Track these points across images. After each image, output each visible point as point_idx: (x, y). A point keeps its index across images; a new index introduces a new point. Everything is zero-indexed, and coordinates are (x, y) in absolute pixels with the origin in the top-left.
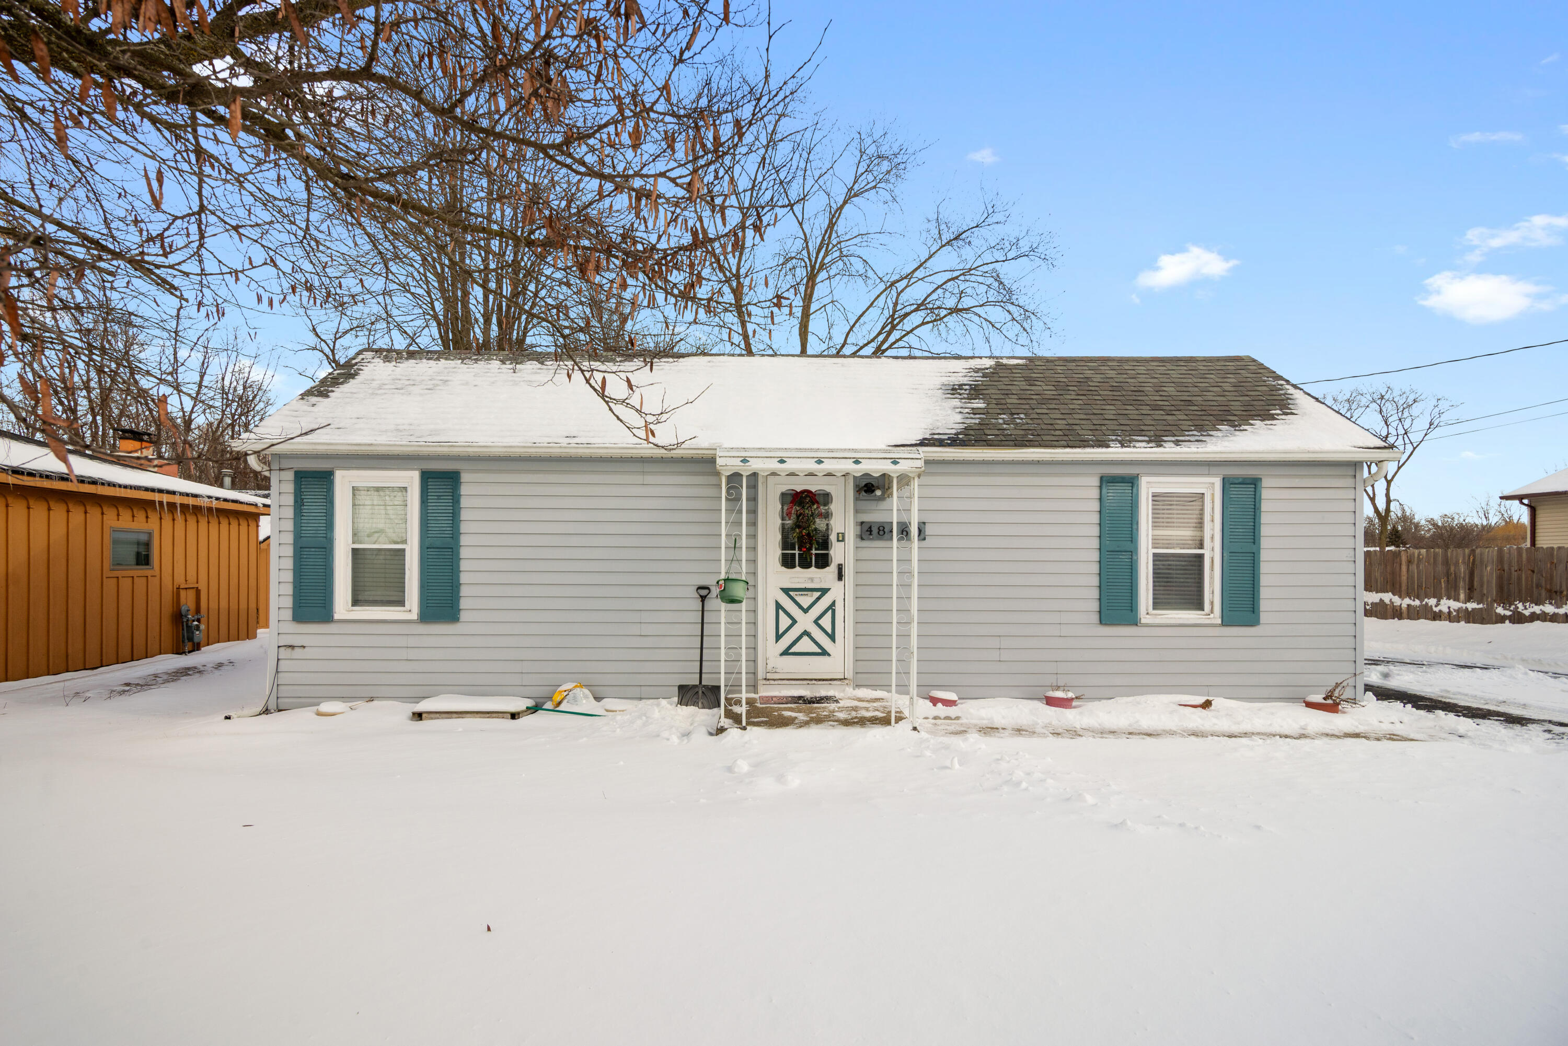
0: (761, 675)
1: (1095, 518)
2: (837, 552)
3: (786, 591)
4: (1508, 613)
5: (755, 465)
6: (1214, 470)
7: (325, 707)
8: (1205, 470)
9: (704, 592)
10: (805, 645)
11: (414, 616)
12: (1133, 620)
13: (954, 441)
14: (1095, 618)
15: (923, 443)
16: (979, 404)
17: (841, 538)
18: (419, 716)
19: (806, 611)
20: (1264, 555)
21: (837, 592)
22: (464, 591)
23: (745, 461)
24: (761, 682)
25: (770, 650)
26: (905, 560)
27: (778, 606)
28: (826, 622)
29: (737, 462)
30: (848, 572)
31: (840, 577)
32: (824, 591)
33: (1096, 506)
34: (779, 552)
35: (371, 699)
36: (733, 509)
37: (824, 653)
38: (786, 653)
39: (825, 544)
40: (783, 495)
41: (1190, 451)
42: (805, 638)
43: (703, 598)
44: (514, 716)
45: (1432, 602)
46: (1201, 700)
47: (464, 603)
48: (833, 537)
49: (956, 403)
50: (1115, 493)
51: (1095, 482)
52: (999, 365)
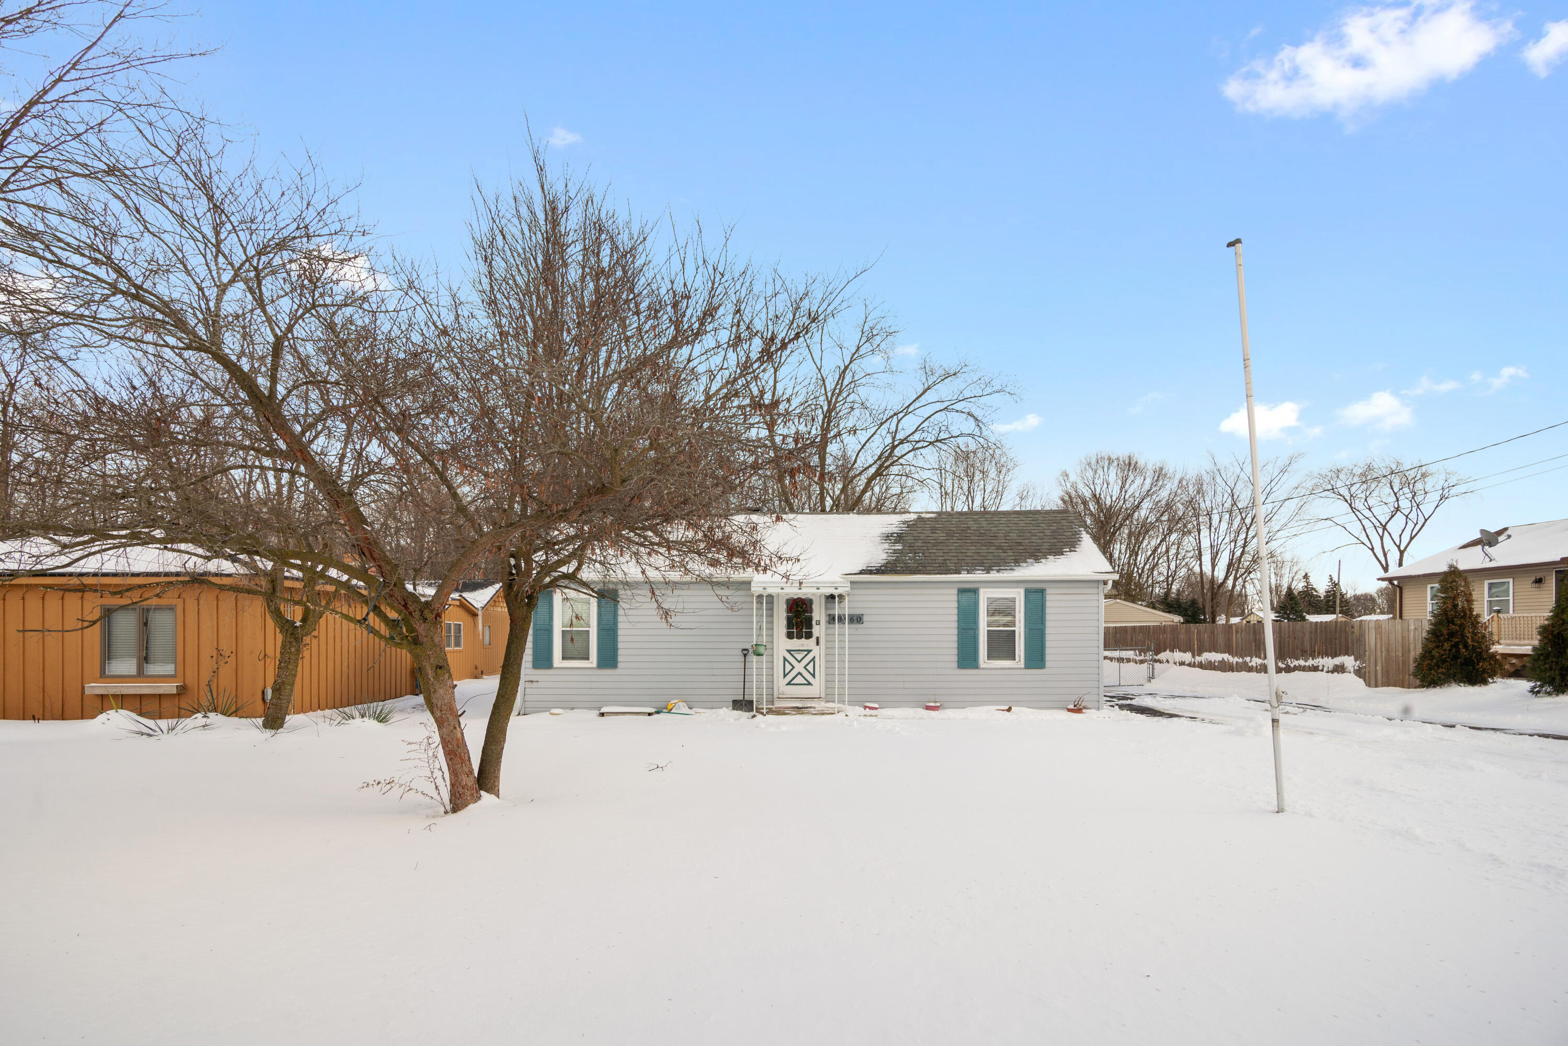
0: (775, 696)
1: (956, 611)
2: (816, 630)
3: (789, 651)
4: (1284, 666)
5: (770, 591)
6: (1020, 585)
7: (553, 711)
8: (1015, 585)
9: (745, 652)
10: (799, 680)
11: (594, 665)
12: (976, 667)
13: (879, 571)
14: (956, 665)
15: (862, 572)
16: (899, 547)
17: (818, 623)
18: (602, 715)
19: (799, 662)
20: (1048, 631)
21: (816, 652)
22: (620, 652)
23: (764, 589)
24: (776, 700)
25: (780, 683)
26: (842, 635)
27: (785, 659)
28: (810, 667)
29: (761, 589)
30: (822, 641)
31: (818, 644)
32: (809, 651)
33: (956, 605)
34: (785, 630)
35: (573, 709)
36: (759, 609)
37: (809, 684)
38: (789, 684)
39: (810, 626)
40: (788, 600)
41: (1005, 575)
42: (799, 676)
43: (745, 655)
44: (650, 714)
45: (1248, 659)
46: (1007, 708)
47: (620, 659)
48: (814, 623)
49: (886, 546)
50: (966, 597)
51: (955, 592)
52: (920, 519)
